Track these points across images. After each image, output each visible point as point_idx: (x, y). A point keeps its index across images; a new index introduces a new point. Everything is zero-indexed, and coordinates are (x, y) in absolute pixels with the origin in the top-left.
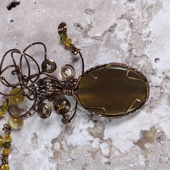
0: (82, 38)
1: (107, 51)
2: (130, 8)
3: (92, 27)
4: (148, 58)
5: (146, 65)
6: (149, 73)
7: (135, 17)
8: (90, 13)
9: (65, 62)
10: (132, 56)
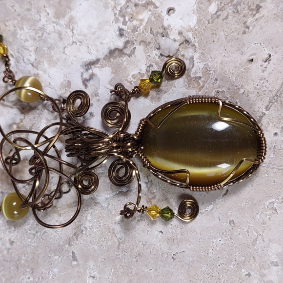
4: (156, 7)
5: (153, 19)
6: (158, 33)
9: (19, 15)
10: (131, 5)
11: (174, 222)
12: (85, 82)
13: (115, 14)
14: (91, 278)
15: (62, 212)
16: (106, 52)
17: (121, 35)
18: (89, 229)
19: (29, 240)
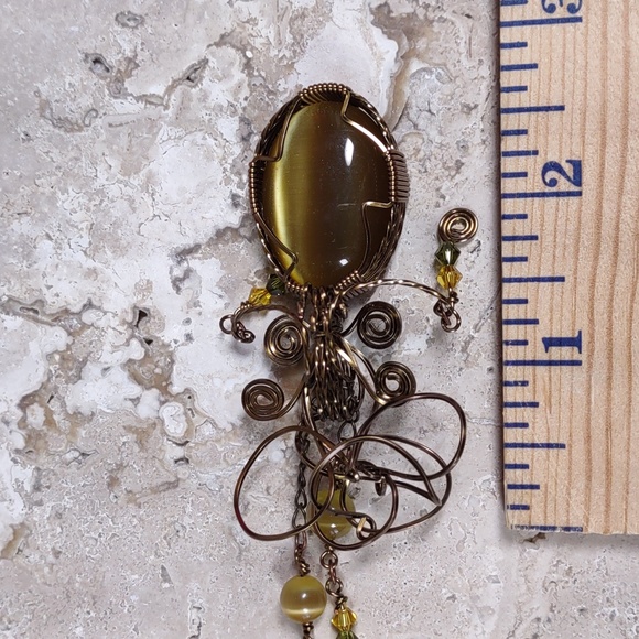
0: (107, 98)
1: (180, 138)
2: (244, 17)
3: (137, 66)
7: (258, 43)
8: (132, 23)
9: (58, 168)
12: (177, 282)
13: (225, 170)
14: (195, 610)
15: (141, 501)
16: (211, 232)
17: (236, 205)
18: (188, 529)
19: (88, 549)
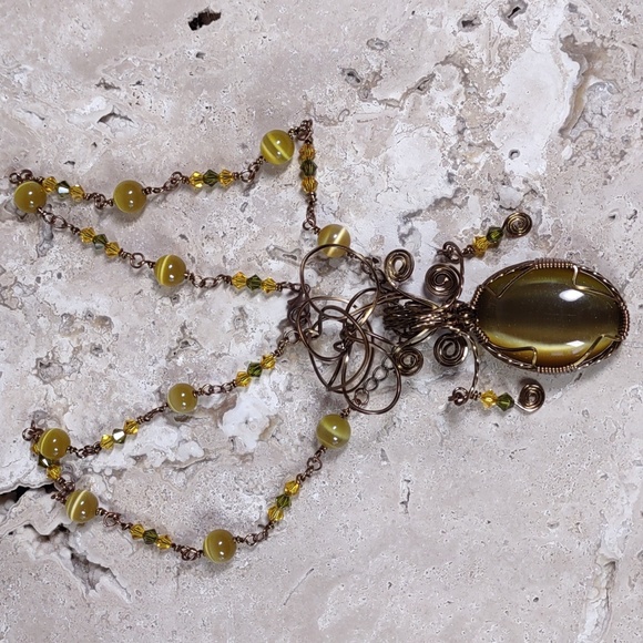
0: (357, 101)
1: (411, 131)
2: (464, 43)
3: (381, 78)
4: (496, 149)
5: (492, 163)
6: (497, 180)
7: (474, 62)
8: (378, 47)
10: (464, 145)
11: (513, 412)
12: (402, 238)
13: (444, 155)
14: (406, 482)
16: (431, 201)
17: (450, 181)
18: (403, 421)
